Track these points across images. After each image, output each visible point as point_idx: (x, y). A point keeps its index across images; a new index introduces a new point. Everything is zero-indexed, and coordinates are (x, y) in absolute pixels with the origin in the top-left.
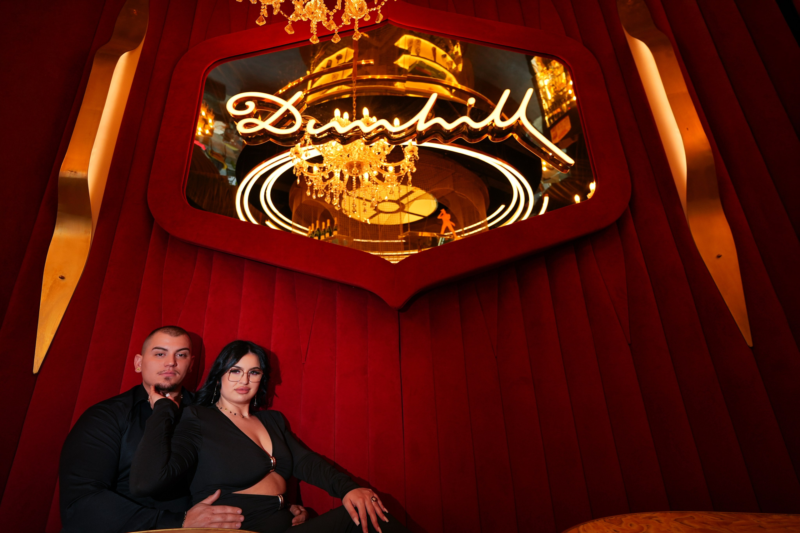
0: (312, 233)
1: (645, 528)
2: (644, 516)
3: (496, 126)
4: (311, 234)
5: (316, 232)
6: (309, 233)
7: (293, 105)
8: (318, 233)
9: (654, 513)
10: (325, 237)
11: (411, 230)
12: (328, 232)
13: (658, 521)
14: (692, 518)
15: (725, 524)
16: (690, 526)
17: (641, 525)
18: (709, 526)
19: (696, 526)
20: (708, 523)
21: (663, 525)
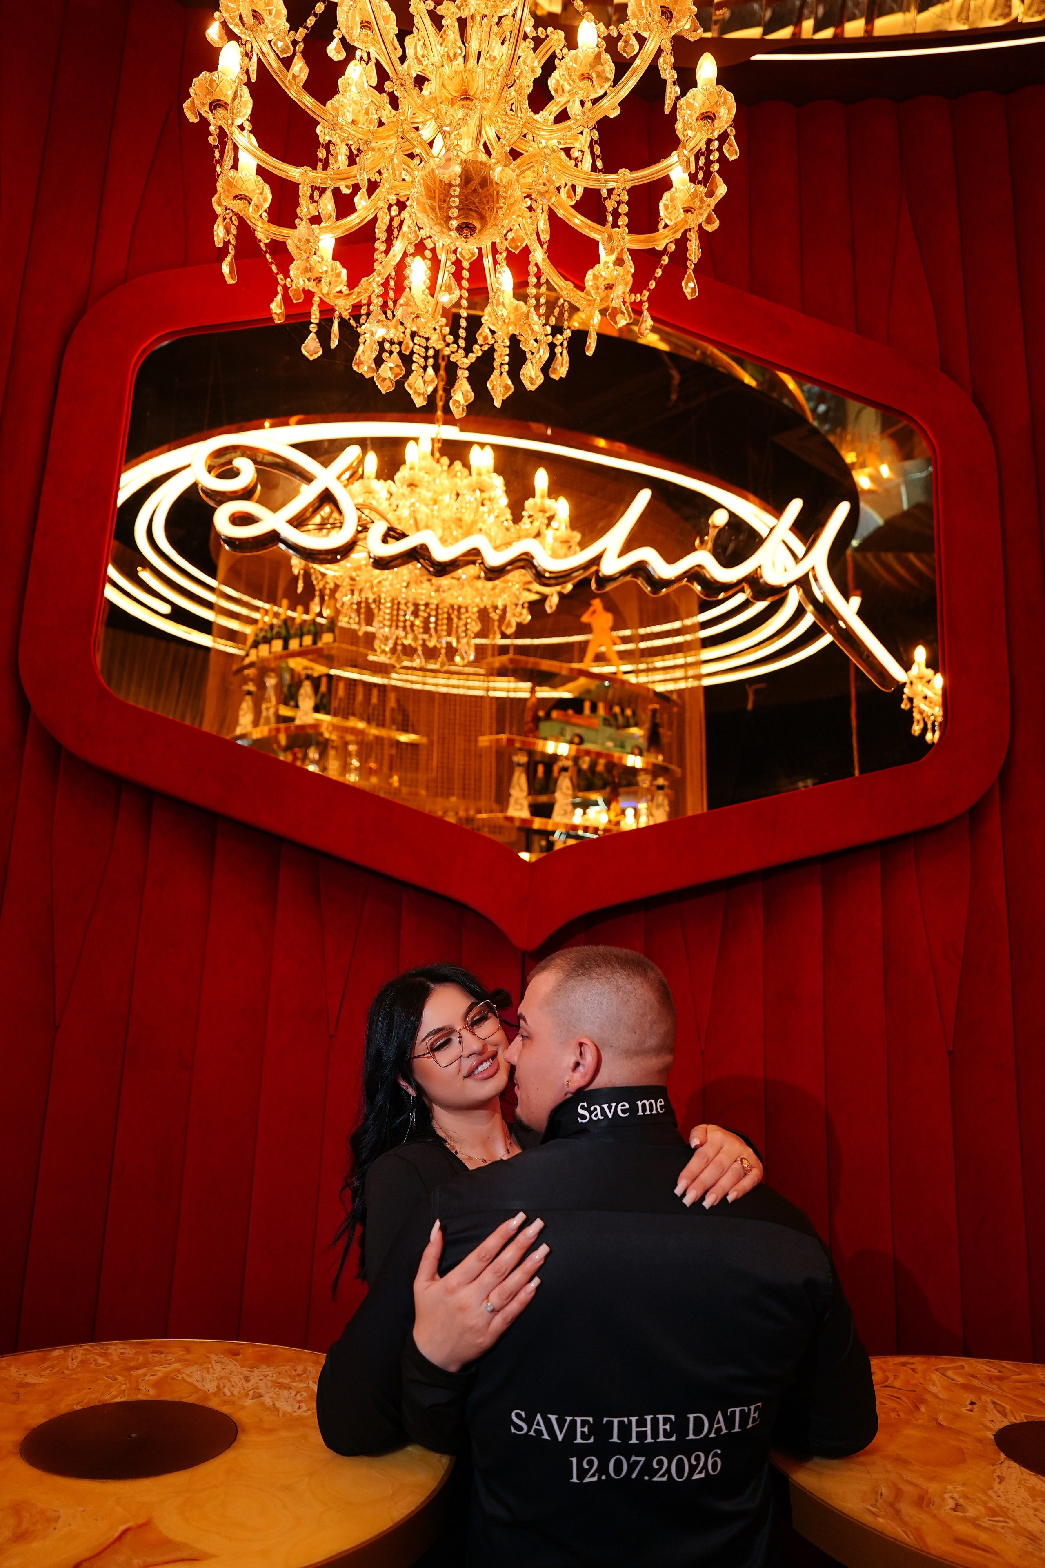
0: (267, 627)
1: (891, 1379)
2: (896, 1362)
4: (266, 631)
5: (279, 627)
6: (260, 625)
7: (338, 476)
8: (283, 632)
10: (301, 645)
12: (309, 633)
13: (913, 1370)
14: (962, 1367)
15: (1001, 1379)
16: (953, 1380)
17: (887, 1374)
18: (977, 1381)
19: (961, 1380)
20: (979, 1376)
21: (916, 1376)
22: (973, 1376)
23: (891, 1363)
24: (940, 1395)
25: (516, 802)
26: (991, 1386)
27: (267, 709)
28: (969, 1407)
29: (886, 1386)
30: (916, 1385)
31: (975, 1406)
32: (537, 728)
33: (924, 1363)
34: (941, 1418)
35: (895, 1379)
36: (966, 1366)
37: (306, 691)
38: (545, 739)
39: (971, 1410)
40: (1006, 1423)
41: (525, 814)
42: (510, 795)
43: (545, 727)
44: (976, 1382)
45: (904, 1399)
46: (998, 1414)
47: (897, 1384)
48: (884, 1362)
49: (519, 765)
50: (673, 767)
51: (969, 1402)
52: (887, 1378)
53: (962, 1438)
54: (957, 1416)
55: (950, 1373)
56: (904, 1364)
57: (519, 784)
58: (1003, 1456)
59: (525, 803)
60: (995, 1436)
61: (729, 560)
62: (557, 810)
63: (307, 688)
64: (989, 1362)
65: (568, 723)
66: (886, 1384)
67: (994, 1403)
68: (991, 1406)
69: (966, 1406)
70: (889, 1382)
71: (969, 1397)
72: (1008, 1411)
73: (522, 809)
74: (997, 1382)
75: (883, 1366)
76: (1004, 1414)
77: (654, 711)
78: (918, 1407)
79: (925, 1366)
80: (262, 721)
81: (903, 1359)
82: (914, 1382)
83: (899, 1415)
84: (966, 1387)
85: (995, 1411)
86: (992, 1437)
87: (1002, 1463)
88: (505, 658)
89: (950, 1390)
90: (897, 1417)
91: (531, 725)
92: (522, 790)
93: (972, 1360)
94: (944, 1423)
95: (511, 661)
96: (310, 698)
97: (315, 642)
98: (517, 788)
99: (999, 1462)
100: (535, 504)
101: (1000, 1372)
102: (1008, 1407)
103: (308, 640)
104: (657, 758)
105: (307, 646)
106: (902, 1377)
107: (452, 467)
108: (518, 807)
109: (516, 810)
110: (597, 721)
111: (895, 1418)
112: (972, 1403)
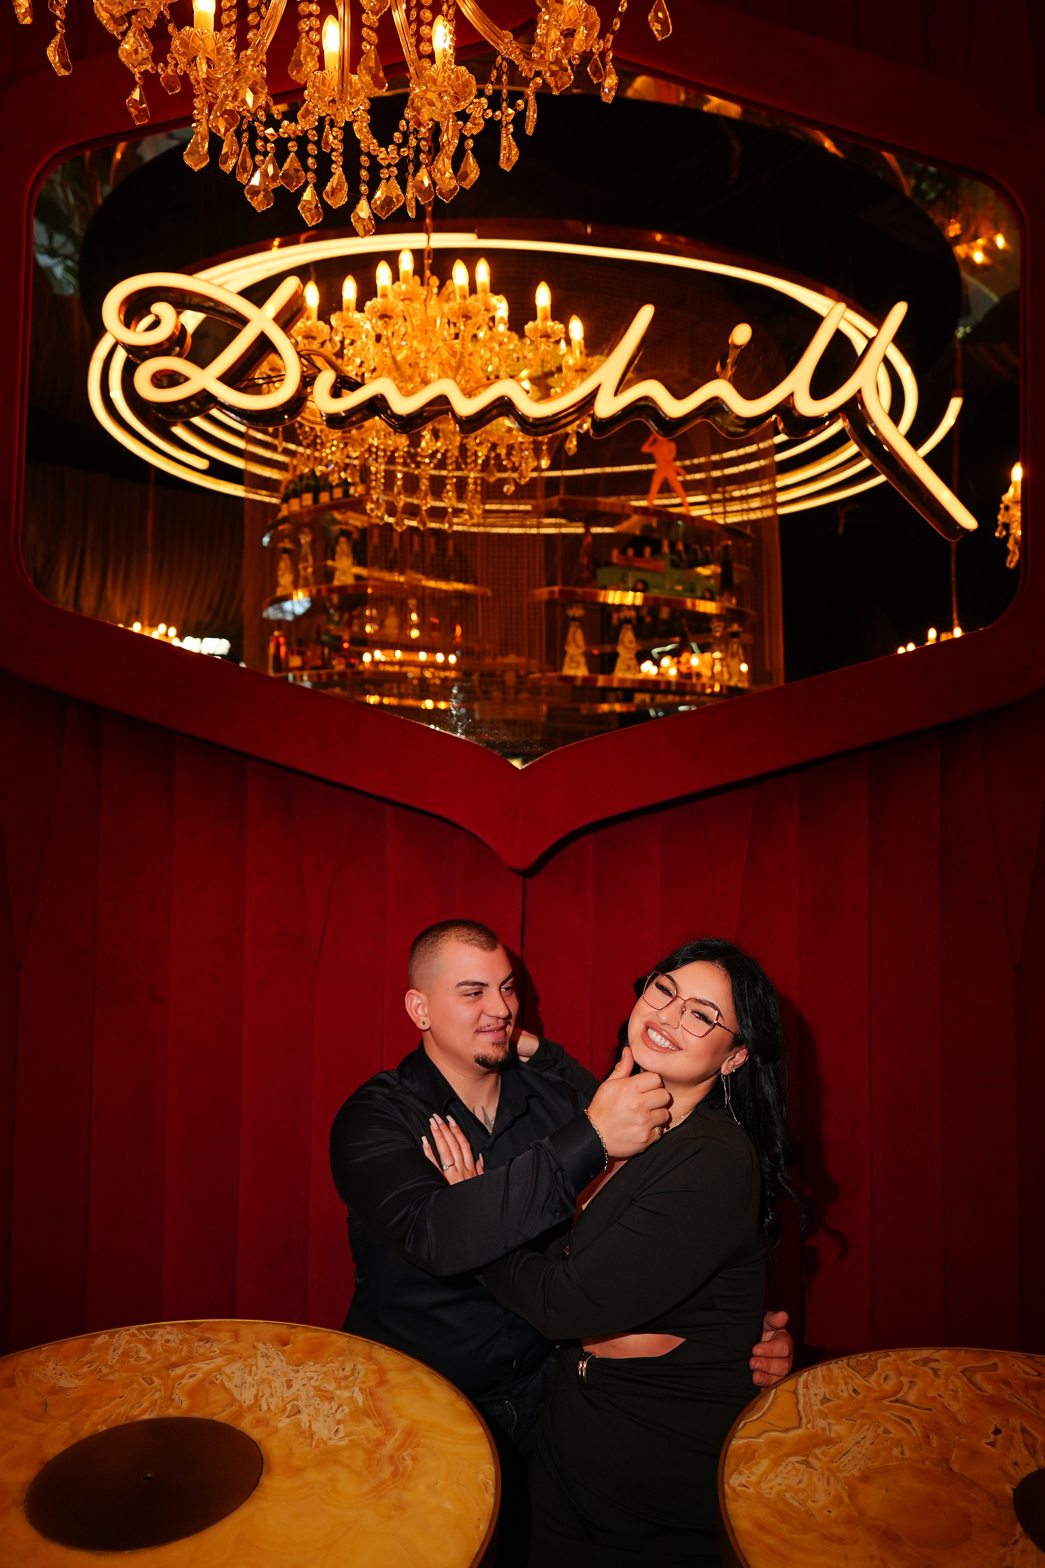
1: (905, 1388)
2: (918, 1358)
3: (794, 407)
4: (295, 484)
5: (308, 478)
7: (276, 319)
8: (313, 486)
9: (939, 1350)
10: (331, 498)
11: (565, 494)
13: (935, 1372)
14: (995, 1367)
15: (1038, 1387)
16: (980, 1389)
17: (903, 1379)
18: (1009, 1391)
19: (989, 1389)
20: (1013, 1382)
21: (938, 1382)
22: (1006, 1383)
23: (910, 1360)
24: (960, 1417)
25: (572, 660)
26: (1025, 1400)
27: (305, 569)
28: (992, 1438)
29: (896, 1401)
30: (933, 1399)
31: (999, 1437)
32: (594, 575)
33: (950, 1360)
34: (953, 1458)
35: (910, 1388)
36: (1000, 1364)
37: (342, 549)
38: (605, 588)
39: (992, 1444)
40: (1033, 1468)
41: (582, 672)
42: (564, 653)
43: (603, 574)
44: (1007, 1394)
45: (915, 1423)
46: (1025, 1452)
47: (911, 1398)
48: (903, 1359)
49: (575, 619)
50: (748, 610)
51: (993, 1429)
52: (901, 1385)
53: (973, 1495)
54: (974, 1454)
55: (978, 1378)
56: (926, 1362)
57: (574, 640)
58: (1019, 1528)
59: (582, 660)
60: (1015, 1491)
61: (750, 393)
62: (620, 664)
63: (343, 546)
64: (1029, 1357)
65: (631, 568)
66: (898, 1396)
67: (1024, 1431)
68: (1018, 1436)
69: (988, 1438)
70: (902, 1394)
71: (994, 1420)
72: (1038, 1446)
73: (578, 665)
74: (1033, 1393)
75: (900, 1364)
76: (1033, 1453)
77: (726, 548)
78: (927, 1437)
79: (951, 1365)
80: (301, 581)
81: (925, 1353)
82: (933, 1393)
83: (902, 1453)
84: (994, 1403)
85: (1022, 1444)
86: (1011, 1492)
87: (1016, 1541)
88: (555, 499)
89: (974, 1408)
90: (900, 1456)
91: (586, 574)
92: (578, 646)
93: (1009, 1355)
94: (956, 1468)
95: (562, 502)
96: (348, 556)
97: (346, 494)
98: (573, 645)
99: (1013, 1541)
100: (536, 329)
101: (1040, 1374)
102: (1040, 1438)
103: (338, 493)
104: (730, 602)
105: (338, 499)
106: (919, 1385)
107: (444, 289)
108: (574, 665)
109: (571, 668)
110: (664, 563)
111: (897, 1458)
112: (997, 1432)
